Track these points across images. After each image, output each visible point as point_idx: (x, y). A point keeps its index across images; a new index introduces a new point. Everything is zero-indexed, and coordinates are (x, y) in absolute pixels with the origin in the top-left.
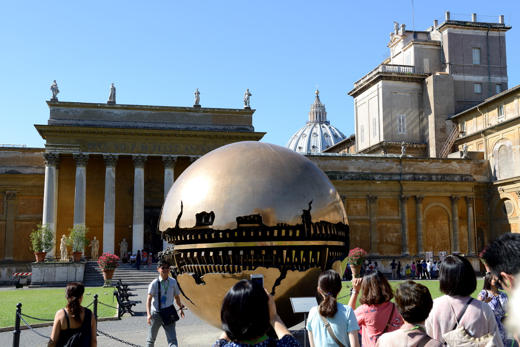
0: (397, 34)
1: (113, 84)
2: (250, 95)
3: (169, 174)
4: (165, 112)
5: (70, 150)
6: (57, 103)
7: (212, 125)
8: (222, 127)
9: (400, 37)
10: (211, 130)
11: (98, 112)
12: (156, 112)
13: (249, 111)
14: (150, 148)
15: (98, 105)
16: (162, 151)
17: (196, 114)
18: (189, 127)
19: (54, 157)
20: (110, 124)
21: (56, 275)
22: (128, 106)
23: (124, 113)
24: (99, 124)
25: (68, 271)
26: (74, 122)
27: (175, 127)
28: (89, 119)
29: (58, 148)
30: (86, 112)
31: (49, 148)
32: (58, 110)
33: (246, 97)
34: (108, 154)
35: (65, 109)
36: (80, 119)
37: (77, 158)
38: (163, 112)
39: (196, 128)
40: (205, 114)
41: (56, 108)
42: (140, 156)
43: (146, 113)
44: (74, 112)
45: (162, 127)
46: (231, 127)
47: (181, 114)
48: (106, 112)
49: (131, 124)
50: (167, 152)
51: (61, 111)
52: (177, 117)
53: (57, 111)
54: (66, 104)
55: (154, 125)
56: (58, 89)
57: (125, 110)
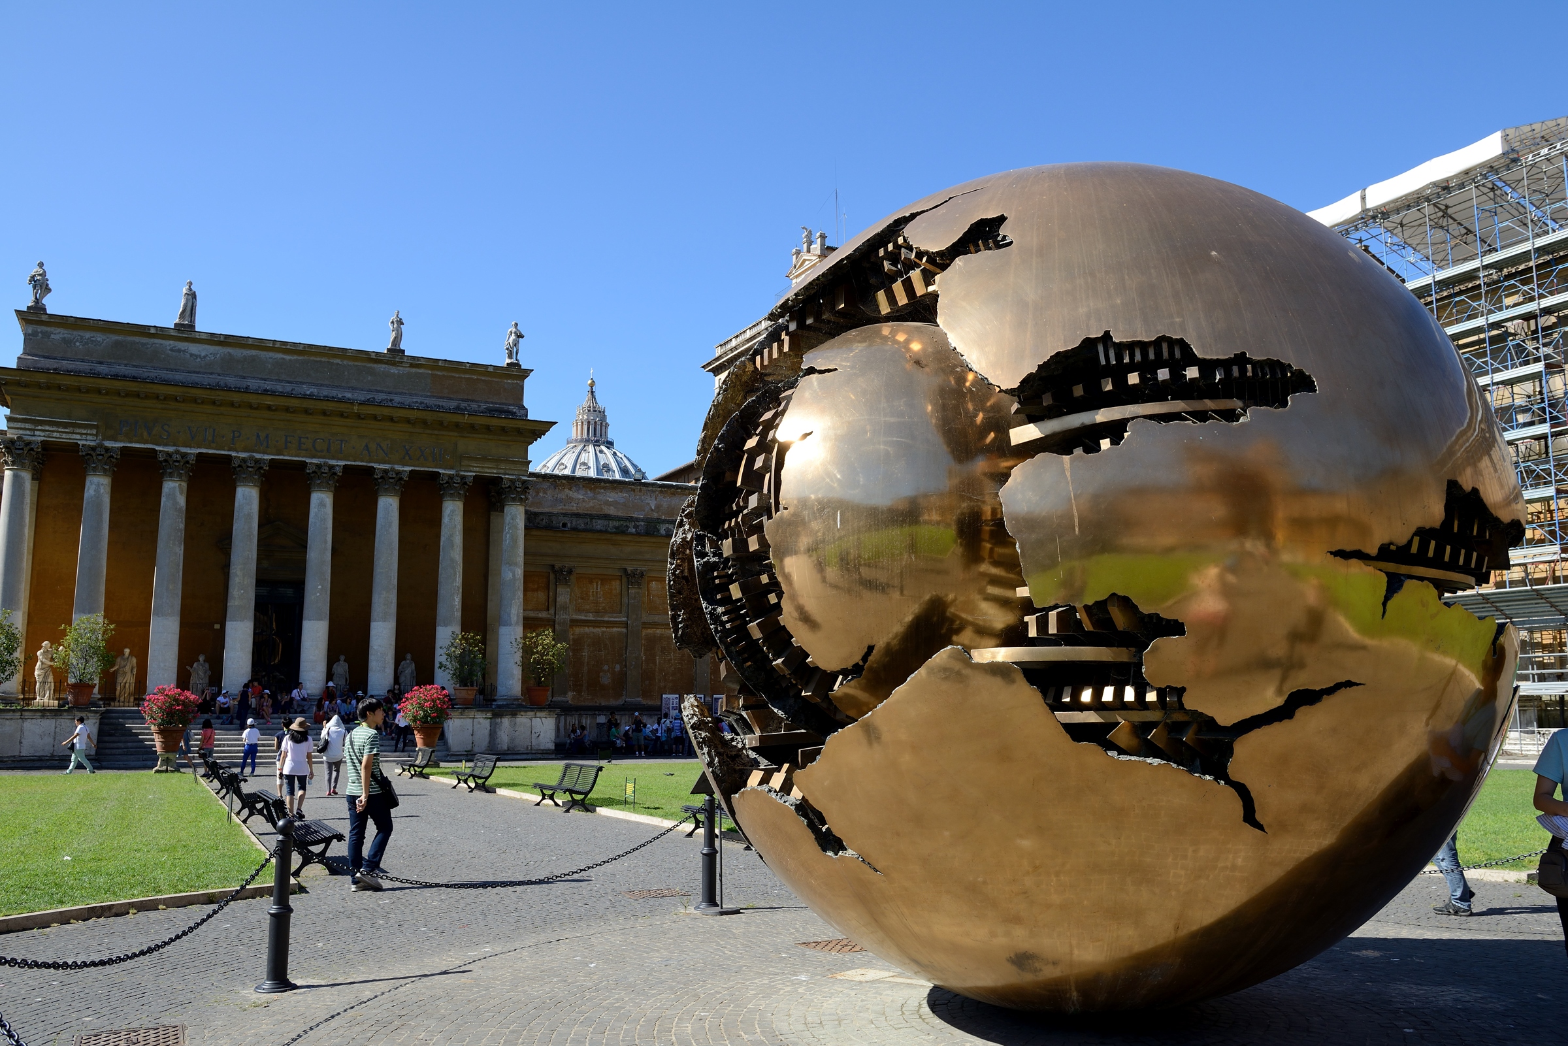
0: (809, 251)
1: (190, 283)
2: (520, 336)
3: (322, 504)
4: (318, 359)
5: (73, 433)
6: (44, 318)
7: (430, 396)
8: (453, 404)
9: (814, 258)
10: (427, 408)
11: (149, 346)
12: (295, 357)
13: (516, 374)
14: (277, 441)
15: (149, 330)
16: (306, 450)
17: (394, 370)
18: (374, 398)
19: (28, 447)
20: (179, 377)
21: (23, 741)
22: (225, 338)
23: (215, 354)
24: (151, 375)
25: (58, 730)
26: (87, 367)
27: (340, 396)
28: (126, 362)
29: (39, 428)
30: (117, 344)
31: (17, 426)
33: (511, 341)
34: (170, 449)
35: (63, 334)
36: (102, 360)
37: (88, 454)
38: (312, 358)
39: (391, 400)
40: (414, 370)
41: (39, 330)
42: (251, 458)
43: (271, 358)
44: (87, 343)
45: (308, 393)
46: (474, 406)
47: (357, 366)
48: (168, 348)
49: (232, 381)
50: (319, 454)
51: (52, 336)
52: (346, 373)
53: (42, 338)
54: (67, 320)
55: (288, 388)
56: (47, 285)
57: (217, 348)
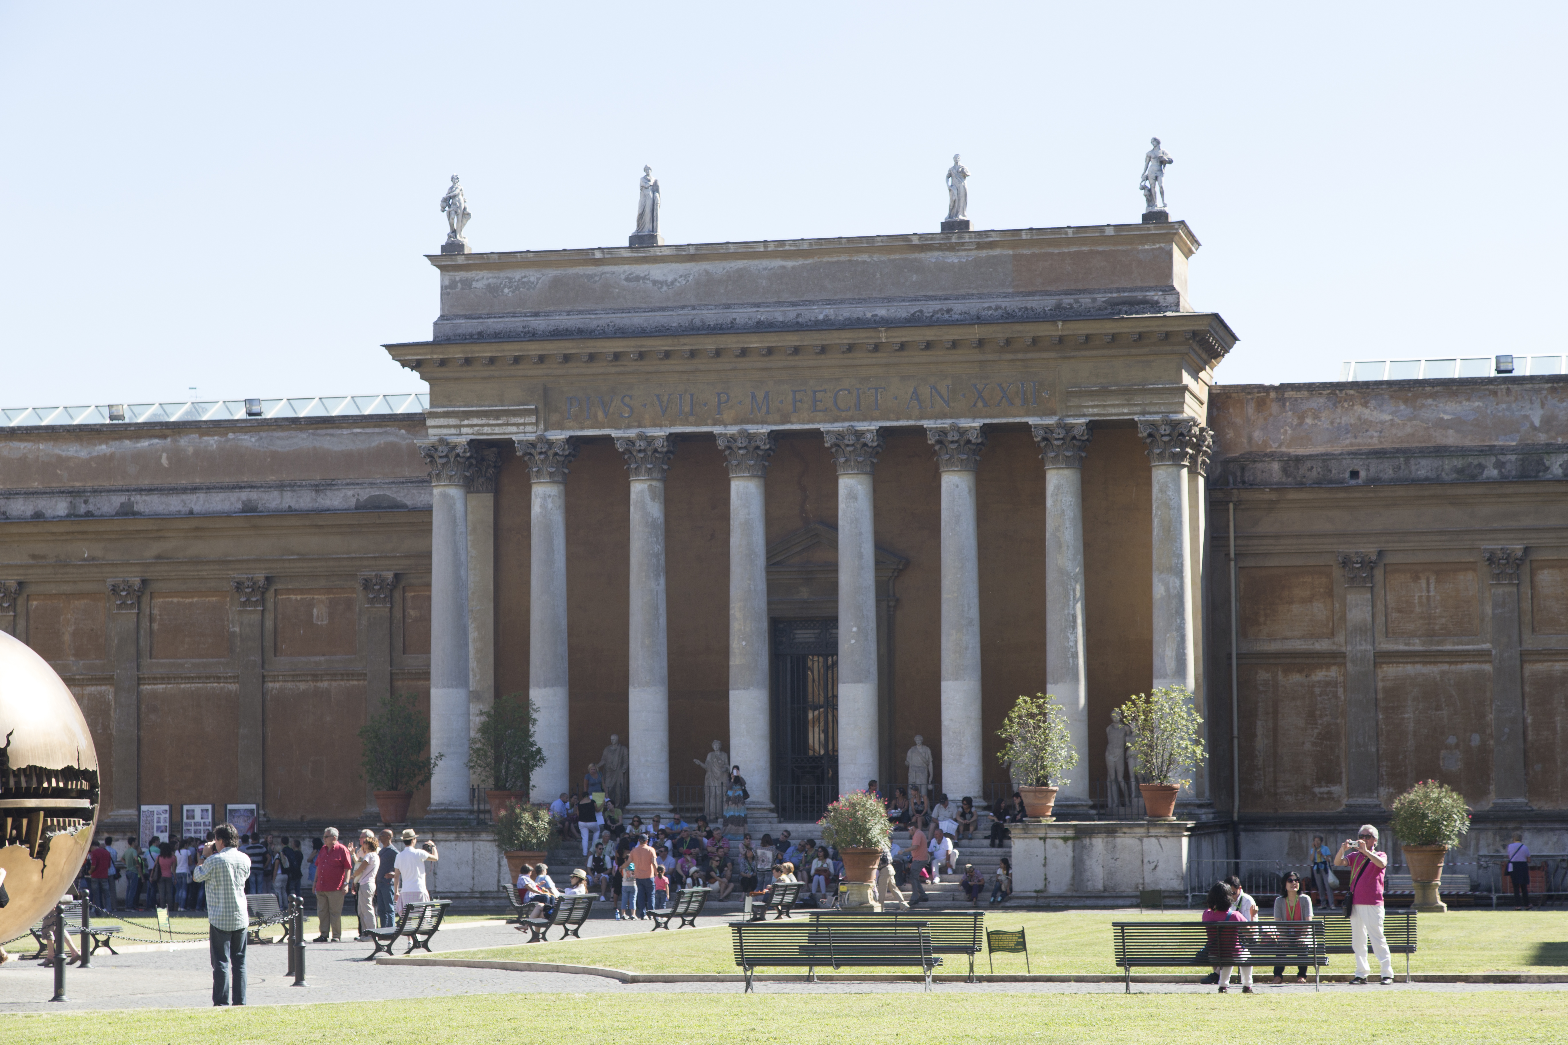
1: (647, 169)
2: (1163, 162)
3: (853, 497)
4: (835, 259)
5: (507, 424)
6: (460, 260)
7: (1013, 295)
8: (1048, 303)
10: (1009, 318)
11: (597, 278)
12: (800, 262)
13: (1158, 231)
14: (782, 402)
15: (593, 254)
16: (825, 410)
17: (952, 258)
18: (921, 311)
19: (454, 453)
20: (638, 320)
22: (697, 249)
23: (686, 276)
24: (602, 322)
26: (518, 324)
27: (869, 315)
28: (568, 308)
29: (466, 422)
30: (556, 283)
31: (446, 423)
32: (467, 283)
34: (632, 433)
35: (487, 279)
36: (538, 310)
37: (526, 454)
38: (826, 259)
39: (949, 311)
40: (984, 253)
41: (458, 279)
42: (743, 433)
43: (765, 269)
44: (517, 288)
45: (821, 317)
46: (1085, 300)
47: (895, 260)
48: (623, 277)
49: (711, 316)
50: (843, 414)
51: (474, 284)
52: (878, 275)
53: (462, 289)
54: (488, 258)
55: (790, 314)
56: (464, 210)
57: (689, 266)
